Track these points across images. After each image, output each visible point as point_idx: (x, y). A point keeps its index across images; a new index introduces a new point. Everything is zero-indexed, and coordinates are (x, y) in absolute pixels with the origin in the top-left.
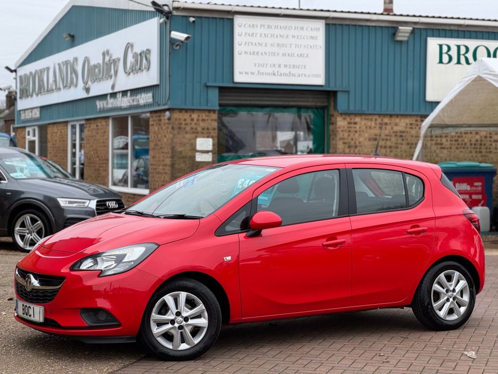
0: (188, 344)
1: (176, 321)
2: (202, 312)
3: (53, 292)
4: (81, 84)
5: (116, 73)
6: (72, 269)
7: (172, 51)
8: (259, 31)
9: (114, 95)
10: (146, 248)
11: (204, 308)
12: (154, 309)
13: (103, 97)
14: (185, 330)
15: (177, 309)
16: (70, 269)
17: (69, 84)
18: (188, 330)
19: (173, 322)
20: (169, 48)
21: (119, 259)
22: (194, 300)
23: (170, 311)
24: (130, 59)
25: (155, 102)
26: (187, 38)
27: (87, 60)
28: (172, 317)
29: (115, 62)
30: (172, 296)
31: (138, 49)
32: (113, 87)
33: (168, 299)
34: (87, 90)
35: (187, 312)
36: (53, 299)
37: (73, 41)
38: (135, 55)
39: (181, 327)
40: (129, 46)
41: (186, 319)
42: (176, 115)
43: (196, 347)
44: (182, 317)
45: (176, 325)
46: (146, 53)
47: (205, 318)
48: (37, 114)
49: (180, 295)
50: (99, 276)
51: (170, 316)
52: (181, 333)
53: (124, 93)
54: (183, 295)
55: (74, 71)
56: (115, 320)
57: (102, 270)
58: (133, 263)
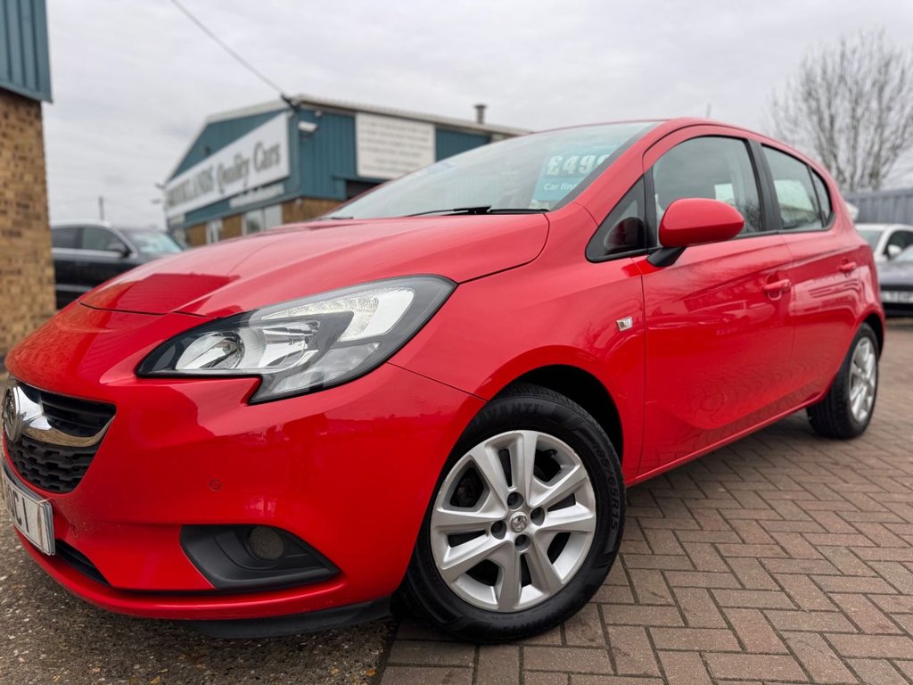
0: (539, 587)
1: (508, 524)
2: (580, 486)
3: (77, 457)
4: (216, 187)
5: (247, 172)
6: (143, 371)
7: (301, 143)
8: (379, 129)
9: (245, 192)
10: (416, 293)
11: (585, 473)
12: (443, 493)
13: (236, 196)
14: (534, 549)
15: (510, 484)
16: (136, 371)
17: (206, 189)
18: (542, 547)
19: (498, 528)
20: (300, 141)
21: (327, 333)
22: (555, 452)
23: (491, 495)
24: (260, 157)
25: (286, 192)
26: (316, 130)
27: (221, 167)
28: (497, 515)
29: (246, 163)
30: (495, 445)
31: (267, 146)
32: (245, 184)
33: (484, 455)
34: (222, 191)
35: (542, 491)
36: (78, 481)
37: (209, 152)
38: (265, 153)
39: (522, 540)
40: (259, 145)
41: (538, 514)
42: (308, 203)
43: (563, 594)
44: (527, 508)
45: (510, 536)
46: (275, 149)
47: (586, 504)
48: (181, 219)
49: (520, 442)
50: (249, 400)
51: (489, 512)
52: (523, 557)
53: (255, 189)
54: (527, 442)
55: (210, 178)
56: (317, 558)
57: (259, 376)
58: (376, 346)
